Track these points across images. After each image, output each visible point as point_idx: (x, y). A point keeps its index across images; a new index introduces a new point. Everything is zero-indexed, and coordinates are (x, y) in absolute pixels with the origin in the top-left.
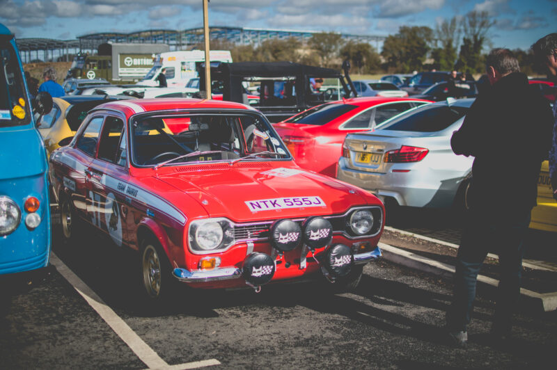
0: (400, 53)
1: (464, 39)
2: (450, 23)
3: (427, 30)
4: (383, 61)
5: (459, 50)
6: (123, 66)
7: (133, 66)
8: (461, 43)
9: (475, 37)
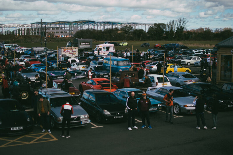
0: (154, 33)
1: (177, 28)
2: (172, 22)
3: (163, 25)
4: (148, 35)
5: (175, 31)
6: (81, 45)
7: (83, 45)
8: (176, 29)
9: (181, 27)
